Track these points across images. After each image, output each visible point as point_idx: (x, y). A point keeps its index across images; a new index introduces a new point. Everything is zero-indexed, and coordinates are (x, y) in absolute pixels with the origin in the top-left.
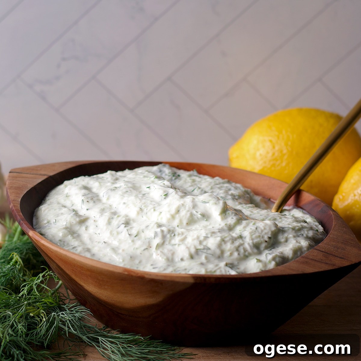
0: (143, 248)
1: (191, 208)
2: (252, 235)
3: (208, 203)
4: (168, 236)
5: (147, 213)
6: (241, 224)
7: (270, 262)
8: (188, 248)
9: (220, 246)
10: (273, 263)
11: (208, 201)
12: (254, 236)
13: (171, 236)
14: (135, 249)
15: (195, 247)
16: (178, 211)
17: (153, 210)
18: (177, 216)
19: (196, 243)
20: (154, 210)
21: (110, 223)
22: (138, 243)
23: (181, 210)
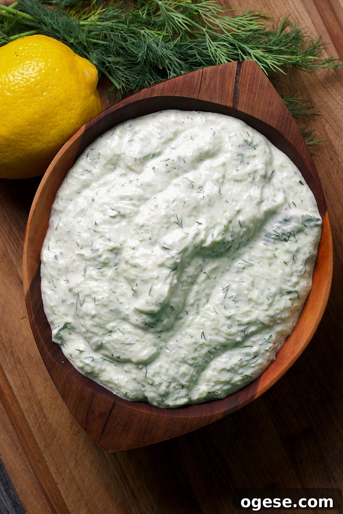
0: (78, 241)
1: (141, 279)
2: (113, 341)
3: (149, 295)
4: (96, 263)
5: (138, 233)
6: (134, 329)
7: (81, 362)
8: (78, 285)
9: (87, 314)
10: (81, 365)
11: (151, 294)
12: (112, 344)
13: (97, 265)
14: (80, 234)
15: (81, 292)
16: (135, 266)
17: (141, 239)
18: (129, 266)
19: (87, 292)
20: (141, 241)
21: (123, 199)
22: (86, 235)
23: (137, 269)
